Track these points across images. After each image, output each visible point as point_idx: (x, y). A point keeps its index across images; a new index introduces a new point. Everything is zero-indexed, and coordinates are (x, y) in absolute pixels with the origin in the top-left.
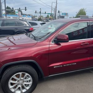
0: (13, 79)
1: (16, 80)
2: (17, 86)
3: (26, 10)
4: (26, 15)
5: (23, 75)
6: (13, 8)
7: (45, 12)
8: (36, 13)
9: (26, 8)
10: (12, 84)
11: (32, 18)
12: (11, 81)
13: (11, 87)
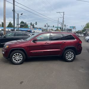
0: (14, 56)
1: (16, 56)
2: (16, 59)
3: (36, 24)
4: (37, 28)
5: (19, 54)
6: (26, 23)
7: (53, 26)
8: (45, 27)
9: (36, 22)
10: (14, 58)
11: (42, 31)
12: (13, 56)
13: (13, 59)
